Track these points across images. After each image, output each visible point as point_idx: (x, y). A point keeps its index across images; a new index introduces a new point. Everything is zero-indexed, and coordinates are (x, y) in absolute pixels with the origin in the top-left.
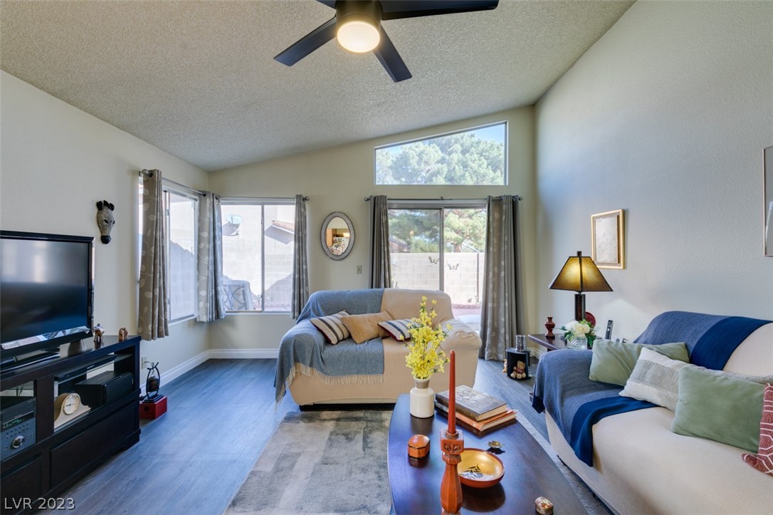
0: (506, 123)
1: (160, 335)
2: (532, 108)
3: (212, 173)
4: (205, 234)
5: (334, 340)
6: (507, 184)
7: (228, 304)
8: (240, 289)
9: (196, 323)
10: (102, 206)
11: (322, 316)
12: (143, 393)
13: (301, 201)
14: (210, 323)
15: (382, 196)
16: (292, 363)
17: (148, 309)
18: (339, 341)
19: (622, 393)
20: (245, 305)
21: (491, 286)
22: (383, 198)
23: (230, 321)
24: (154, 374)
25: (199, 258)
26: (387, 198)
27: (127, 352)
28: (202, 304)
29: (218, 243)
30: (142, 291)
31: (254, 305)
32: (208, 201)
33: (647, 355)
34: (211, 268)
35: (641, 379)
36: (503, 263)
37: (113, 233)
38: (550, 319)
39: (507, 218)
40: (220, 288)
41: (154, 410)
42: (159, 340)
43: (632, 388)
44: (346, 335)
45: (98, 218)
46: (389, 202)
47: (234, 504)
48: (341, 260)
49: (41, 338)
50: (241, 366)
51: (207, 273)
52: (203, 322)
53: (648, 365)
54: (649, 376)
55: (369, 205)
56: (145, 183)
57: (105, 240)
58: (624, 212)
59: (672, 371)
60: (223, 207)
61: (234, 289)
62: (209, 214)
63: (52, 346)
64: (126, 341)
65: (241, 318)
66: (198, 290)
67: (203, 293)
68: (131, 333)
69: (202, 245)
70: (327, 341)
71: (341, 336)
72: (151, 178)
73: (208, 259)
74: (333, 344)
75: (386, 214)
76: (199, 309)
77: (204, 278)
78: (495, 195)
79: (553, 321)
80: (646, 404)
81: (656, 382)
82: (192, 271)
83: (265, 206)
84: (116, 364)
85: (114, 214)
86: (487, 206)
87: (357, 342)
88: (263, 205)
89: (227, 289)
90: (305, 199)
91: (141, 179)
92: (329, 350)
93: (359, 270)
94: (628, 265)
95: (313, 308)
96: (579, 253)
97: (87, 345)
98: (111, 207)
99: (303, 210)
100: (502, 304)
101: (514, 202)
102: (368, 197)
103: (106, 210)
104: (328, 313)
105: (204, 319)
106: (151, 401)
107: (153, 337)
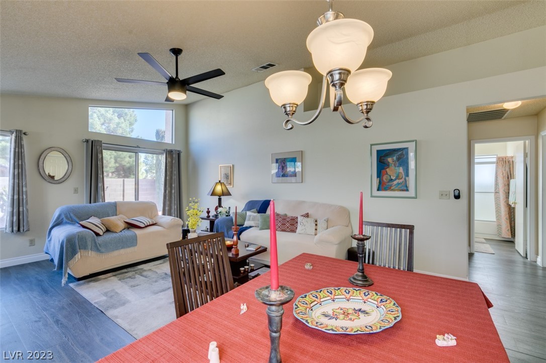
0: (173, 110)
2: (186, 106)
5: (101, 232)
6: (174, 143)
13: (21, 135)
15: (98, 141)
16: (79, 250)
18: (104, 233)
19: (244, 226)
26: (103, 142)
33: (249, 213)
35: (249, 220)
38: (208, 209)
39: (175, 161)
43: (246, 224)
44: (104, 229)
46: (103, 145)
48: (59, 183)
53: (250, 216)
54: (251, 219)
55: (85, 145)
58: (233, 166)
59: (256, 216)
70: (97, 234)
74: (101, 235)
75: (102, 153)
78: (169, 148)
79: (210, 210)
80: (250, 227)
81: (253, 220)
86: (165, 154)
87: (118, 232)
90: (24, 134)
92: (100, 238)
93: (76, 191)
94: (234, 185)
96: (220, 181)
99: (23, 143)
100: (173, 207)
101: (179, 154)
102: (84, 140)
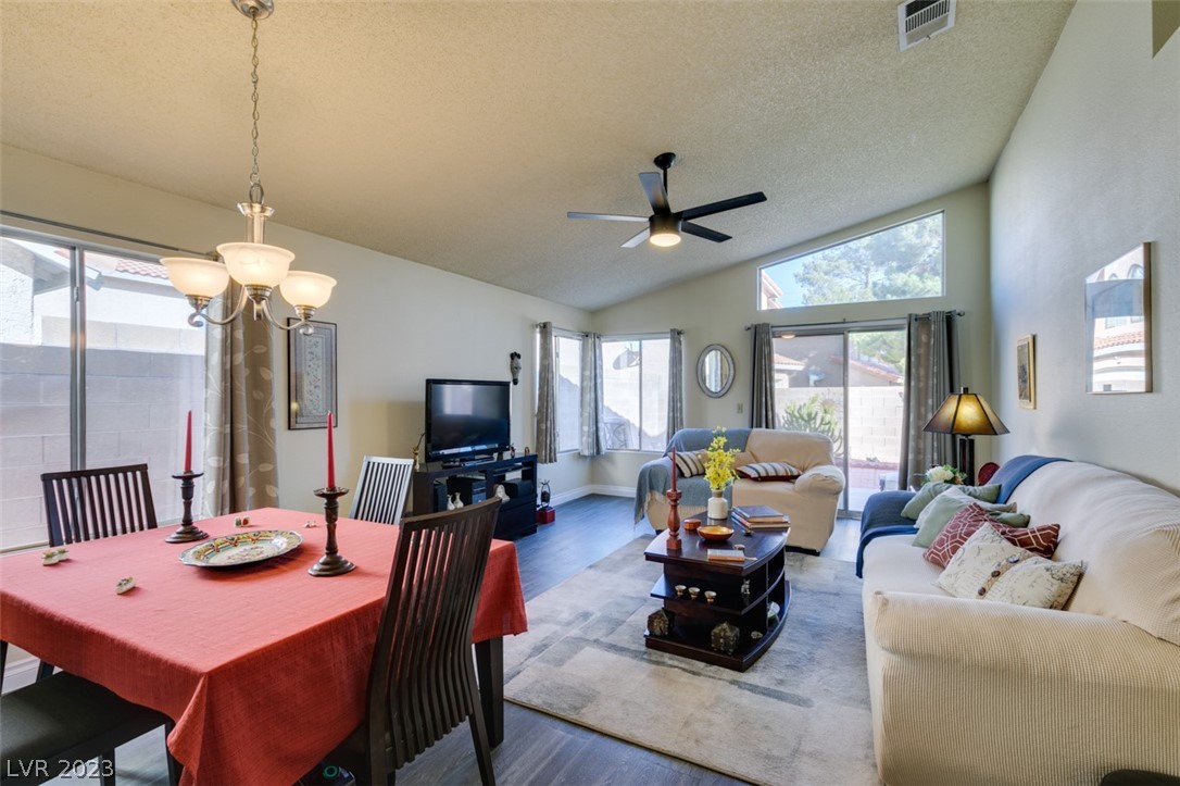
0: (944, 212)
1: (551, 461)
2: (983, 186)
3: (594, 313)
4: (587, 373)
5: (687, 473)
6: (945, 294)
7: (610, 442)
8: (620, 426)
9: (580, 456)
10: (515, 356)
11: (681, 451)
12: (539, 502)
13: (676, 335)
14: (592, 457)
15: (763, 324)
16: (648, 490)
17: (542, 438)
18: (692, 476)
20: (626, 445)
21: (912, 432)
22: (766, 326)
23: (609, 457)
24: (546, 489)
25: (582, 395)
26: (771, 325)
27: (529, 465)
28: (584, 438)
29: (599, 381)
30: (539, 422)
31: (634, 444)
32: (590, 341)
34: (593, 405)
36: (930, 402)
37: (520, 377)
39: (937, 341)
40: (601, 425)
41: (546, 517)
42: (550, 465)
44: (700, 470)
45: (512, 365)
46: (773, 329)
47: (591, 567)
48: (719, 397)
49: (484, 447)
50: (617, 501)
51: (589, 410)
52: (585, 457)
55: (749, 336)
56: (541, 332)
57: (515, 382)
58: (1034, 338)
60: (604, 345)
61: (615, 427)
62: (591, 354)
63: (489, 452)
64: (530, 457)
65: (620, 456)
66: (582, 425)
67: (586, 429)
68: (532, 452)
69: (585, 383)
70: (682, 475)
71: (694, 471)
72: (545, 328)
73: (589, 397)
74: (685, 479)
75: (769, 344)
76: (582, 443)
77: (586, 415)
78: (921, 311)
82: (577, 408)
83: (643, 342)
84: (523, 472)
85: (521, 362)
86: (907, 326)
88: (640, 340)
89: (609, 426)
90: (679, 333)
91: (538, 330)
92: (680, 482)
93: (740, 409)
95: (676, 445)
96: (966, 390)
97: (507, 456)
98: (519, 356)
99: (677, 344)
101: (949, 320)
102: (749, 325)
103: (516, 358)
104: (689, 449)
105: (586, 453)
106: (544, 509)
107: (545, 462)
